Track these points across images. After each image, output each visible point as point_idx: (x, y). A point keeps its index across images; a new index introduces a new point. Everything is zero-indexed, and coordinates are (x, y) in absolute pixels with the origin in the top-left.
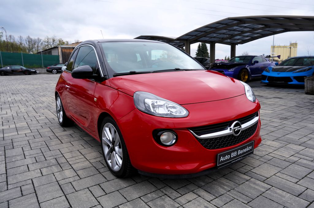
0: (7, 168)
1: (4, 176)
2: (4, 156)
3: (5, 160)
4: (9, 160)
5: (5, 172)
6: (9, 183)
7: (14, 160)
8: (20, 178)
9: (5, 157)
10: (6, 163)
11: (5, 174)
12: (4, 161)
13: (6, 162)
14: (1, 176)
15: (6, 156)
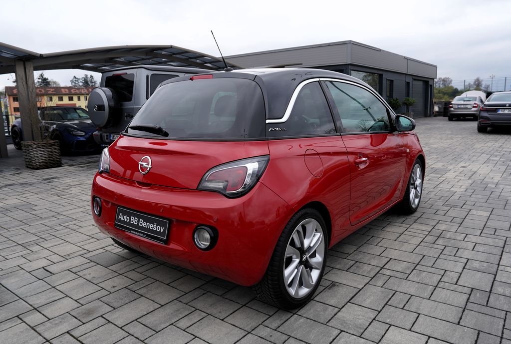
0: (500, 257)
1: (507, 249)
2: (496, 279)
3: (497, 270)
4: (492, 267)
5: (504, 253)
6: (504, 242)
7: (485, 264)
8: (490, 241)
9: (495, 275)
10: (499, 265)
11: (504, 251)
12: (499, 269)
13: (497, 266)
14: (510, 251)
15: (493, 276)
